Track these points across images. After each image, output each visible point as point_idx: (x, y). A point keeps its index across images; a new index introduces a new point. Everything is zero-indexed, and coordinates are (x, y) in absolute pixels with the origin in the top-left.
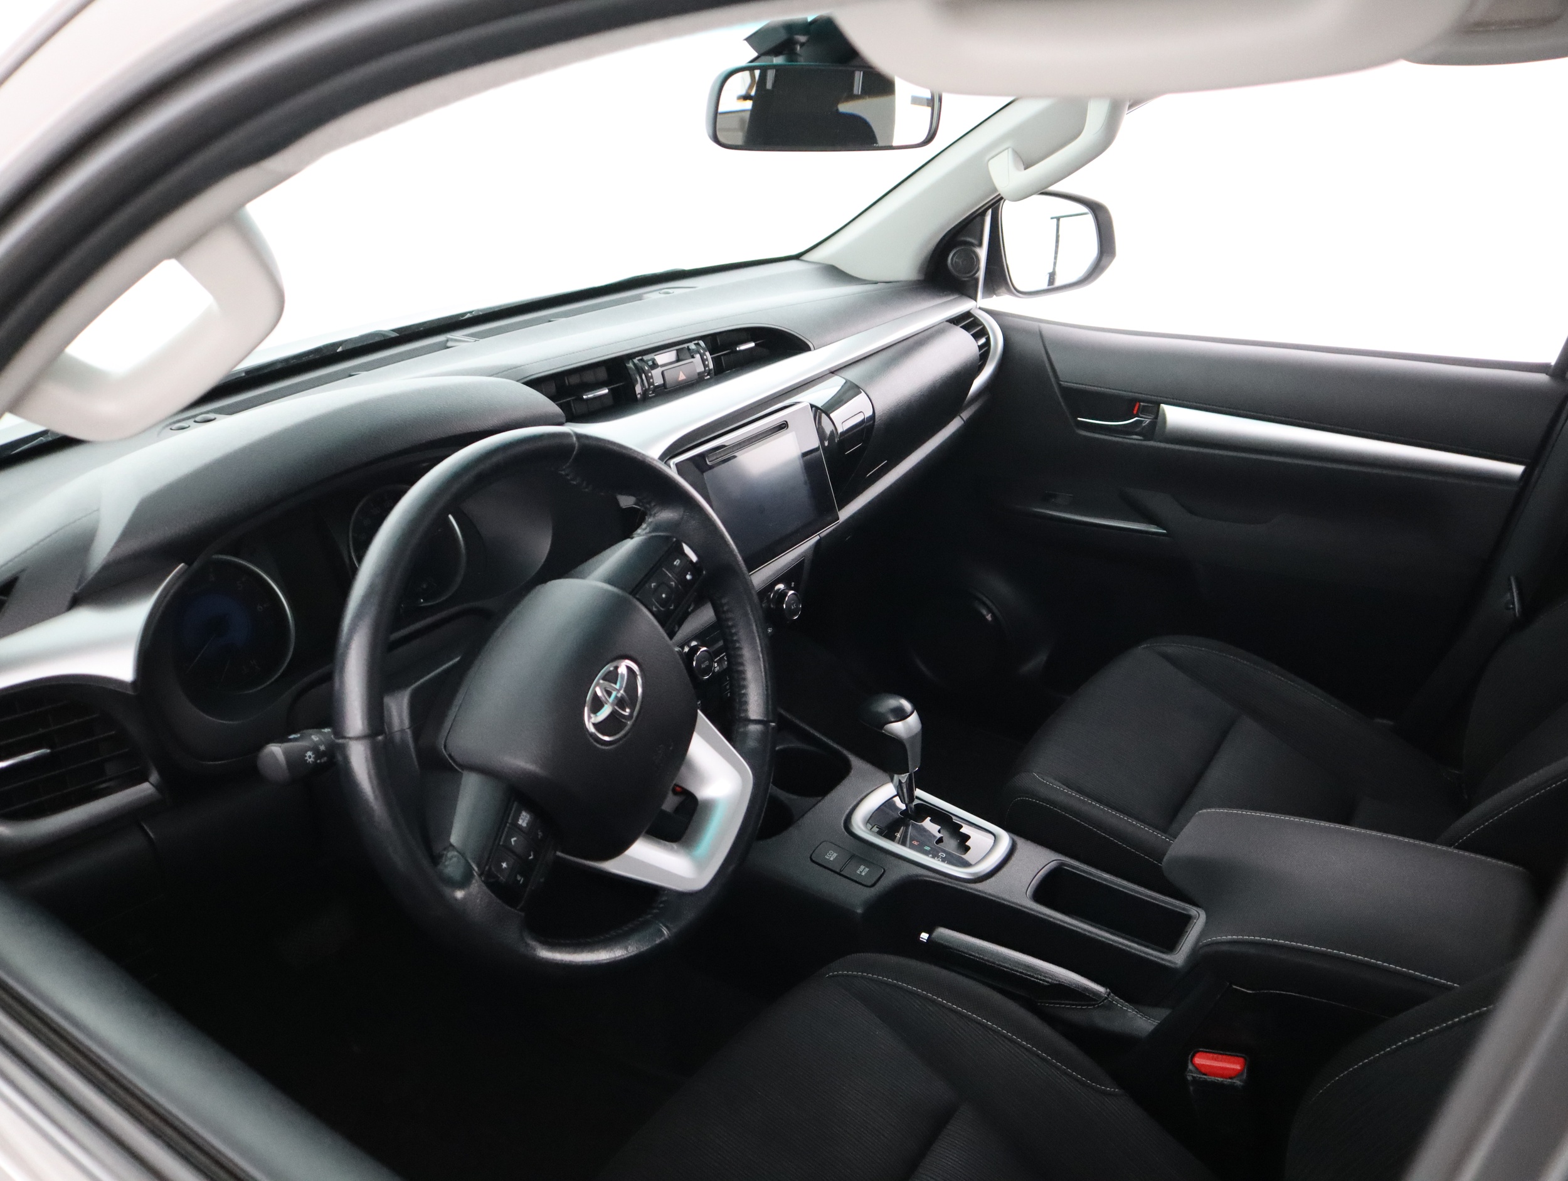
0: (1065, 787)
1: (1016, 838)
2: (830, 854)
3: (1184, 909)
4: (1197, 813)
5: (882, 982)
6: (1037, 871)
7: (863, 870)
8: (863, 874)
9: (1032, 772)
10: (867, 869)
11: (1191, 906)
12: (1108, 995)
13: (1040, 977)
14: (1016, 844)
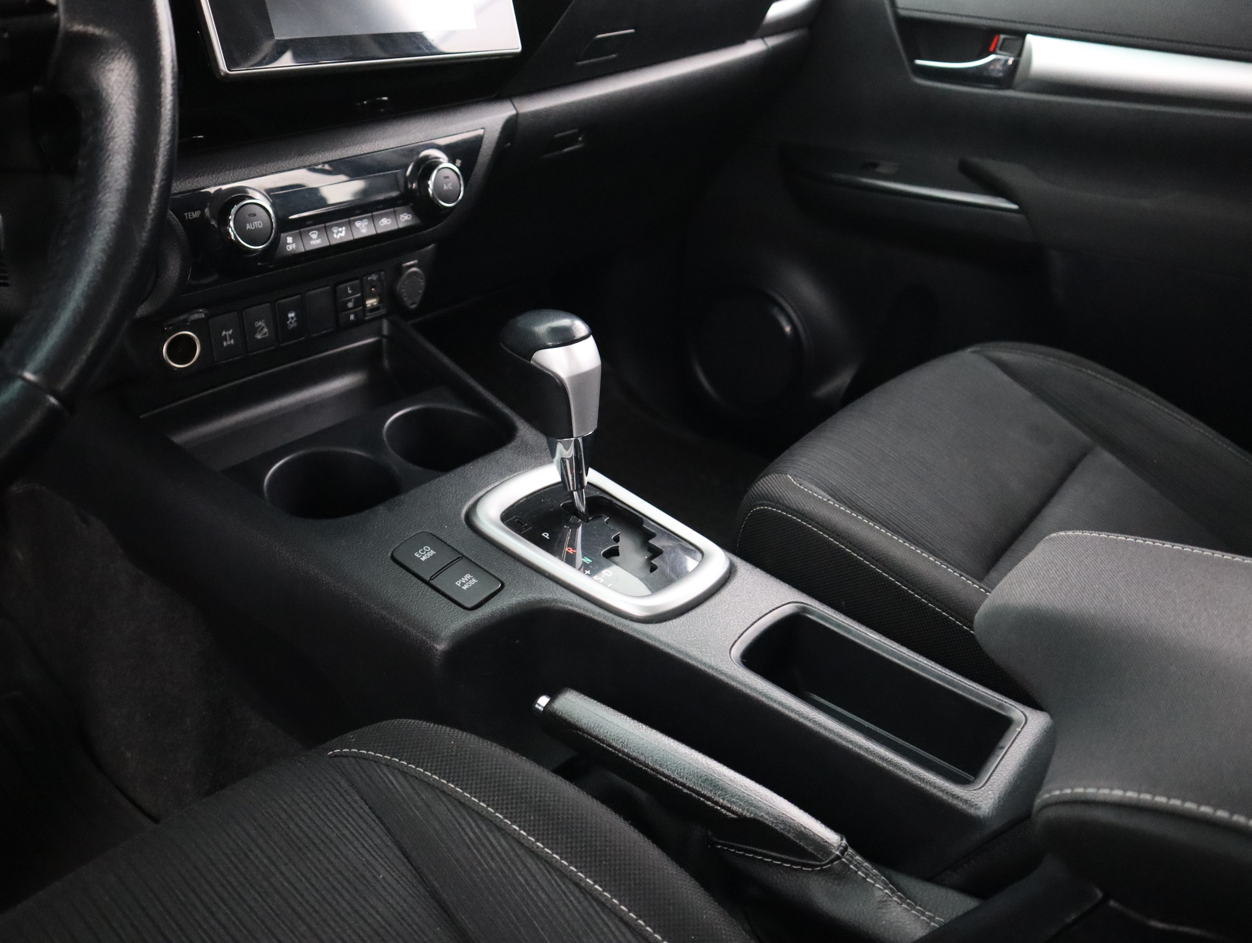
0: (830, 498)
1: (738, 561)
2: (423, 552)
3: (1000, 706)
4: (1047, 537)
5: (418, 778)
6: (758, 616)
7: (467, 582)
8: (465, 587)
9: (786, 474)
10: (474, 581)
11: (1013, 703)
12: (843, 853)
13: (721, 801)
14: (736, 571)
